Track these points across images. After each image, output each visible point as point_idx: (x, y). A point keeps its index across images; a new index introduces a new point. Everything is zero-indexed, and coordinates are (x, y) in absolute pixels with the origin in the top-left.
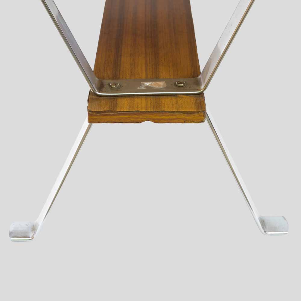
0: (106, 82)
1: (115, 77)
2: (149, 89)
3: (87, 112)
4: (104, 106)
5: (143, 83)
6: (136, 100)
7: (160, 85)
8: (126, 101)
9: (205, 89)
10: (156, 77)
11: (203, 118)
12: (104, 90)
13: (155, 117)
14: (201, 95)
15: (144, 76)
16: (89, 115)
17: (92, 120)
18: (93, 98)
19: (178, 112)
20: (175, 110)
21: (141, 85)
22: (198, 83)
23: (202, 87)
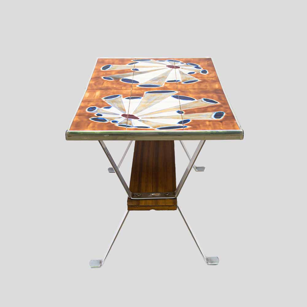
0: (135, 194)
1: (139, 192)
2: (153, 196)
3: (127, 206)
4: (134, 204)
5: (151, 194)
6: (148, 201)
7: (158, 195)
8: (144, 202)
9: (177, 196)
10: (157, 192)
11: (175, 208)
12: (134, 197)
13: (156, 208)
14: (176, 199)
15: (151, 191)
16: (128, 207)
17: (129, 210)
18: (129, 200)
19: (165, 206)
20: (164, 205)
21: (149, 195)
22: (174, 194)
23: (176, 196)
